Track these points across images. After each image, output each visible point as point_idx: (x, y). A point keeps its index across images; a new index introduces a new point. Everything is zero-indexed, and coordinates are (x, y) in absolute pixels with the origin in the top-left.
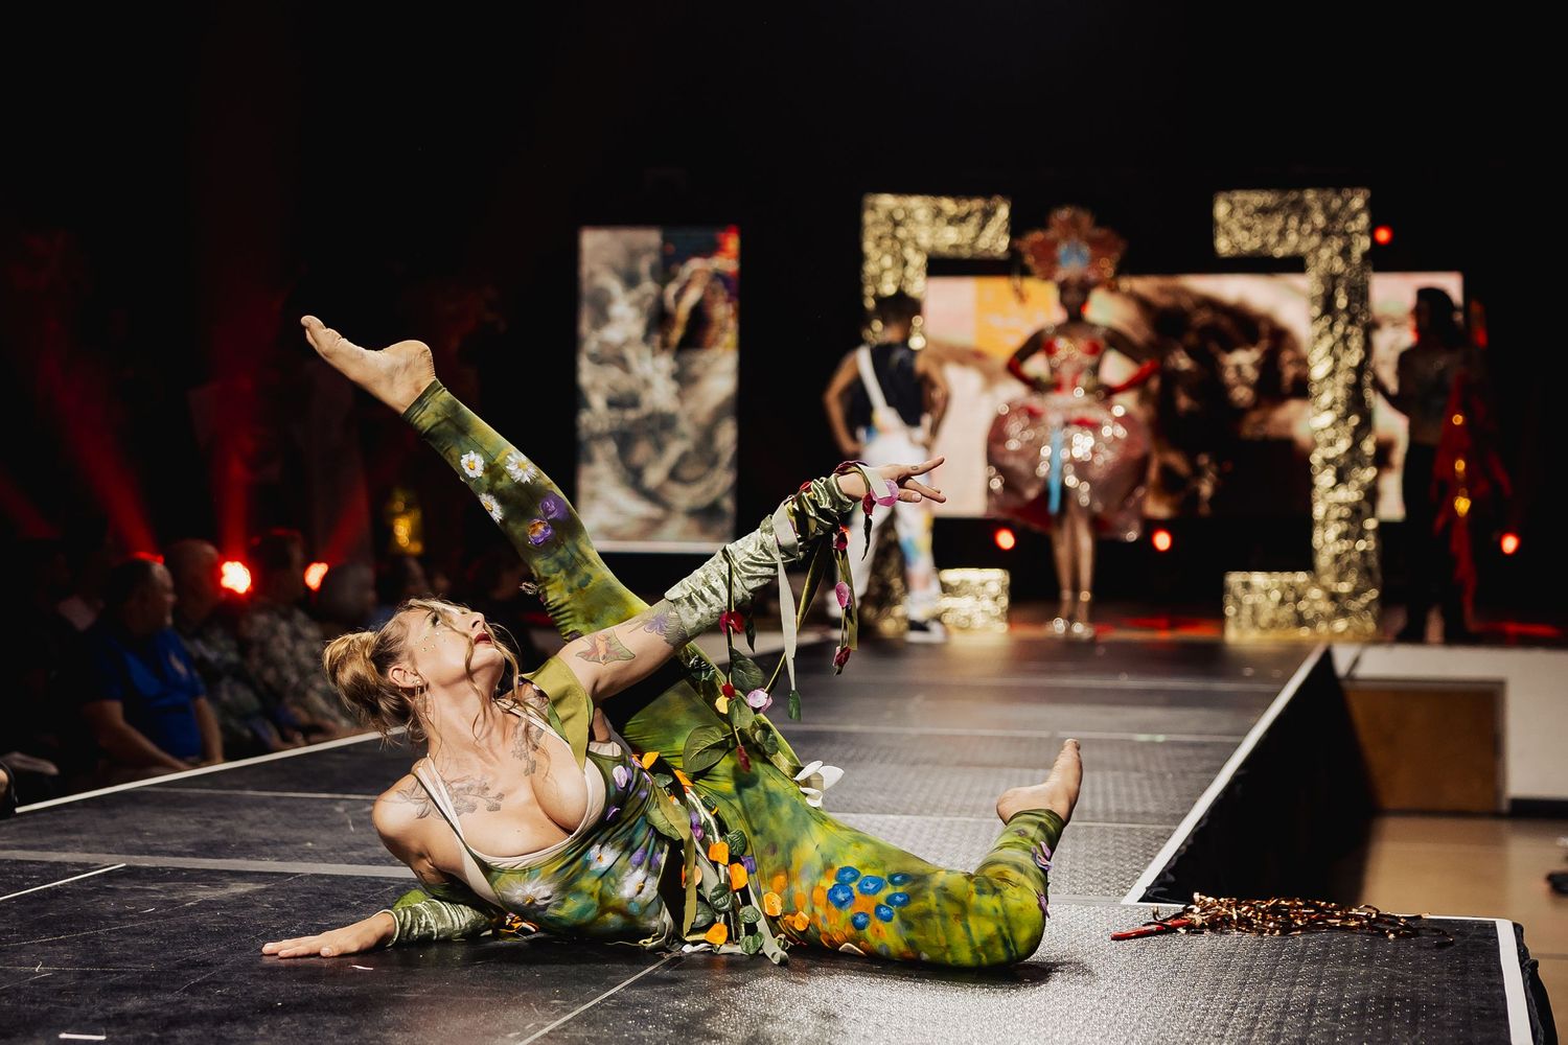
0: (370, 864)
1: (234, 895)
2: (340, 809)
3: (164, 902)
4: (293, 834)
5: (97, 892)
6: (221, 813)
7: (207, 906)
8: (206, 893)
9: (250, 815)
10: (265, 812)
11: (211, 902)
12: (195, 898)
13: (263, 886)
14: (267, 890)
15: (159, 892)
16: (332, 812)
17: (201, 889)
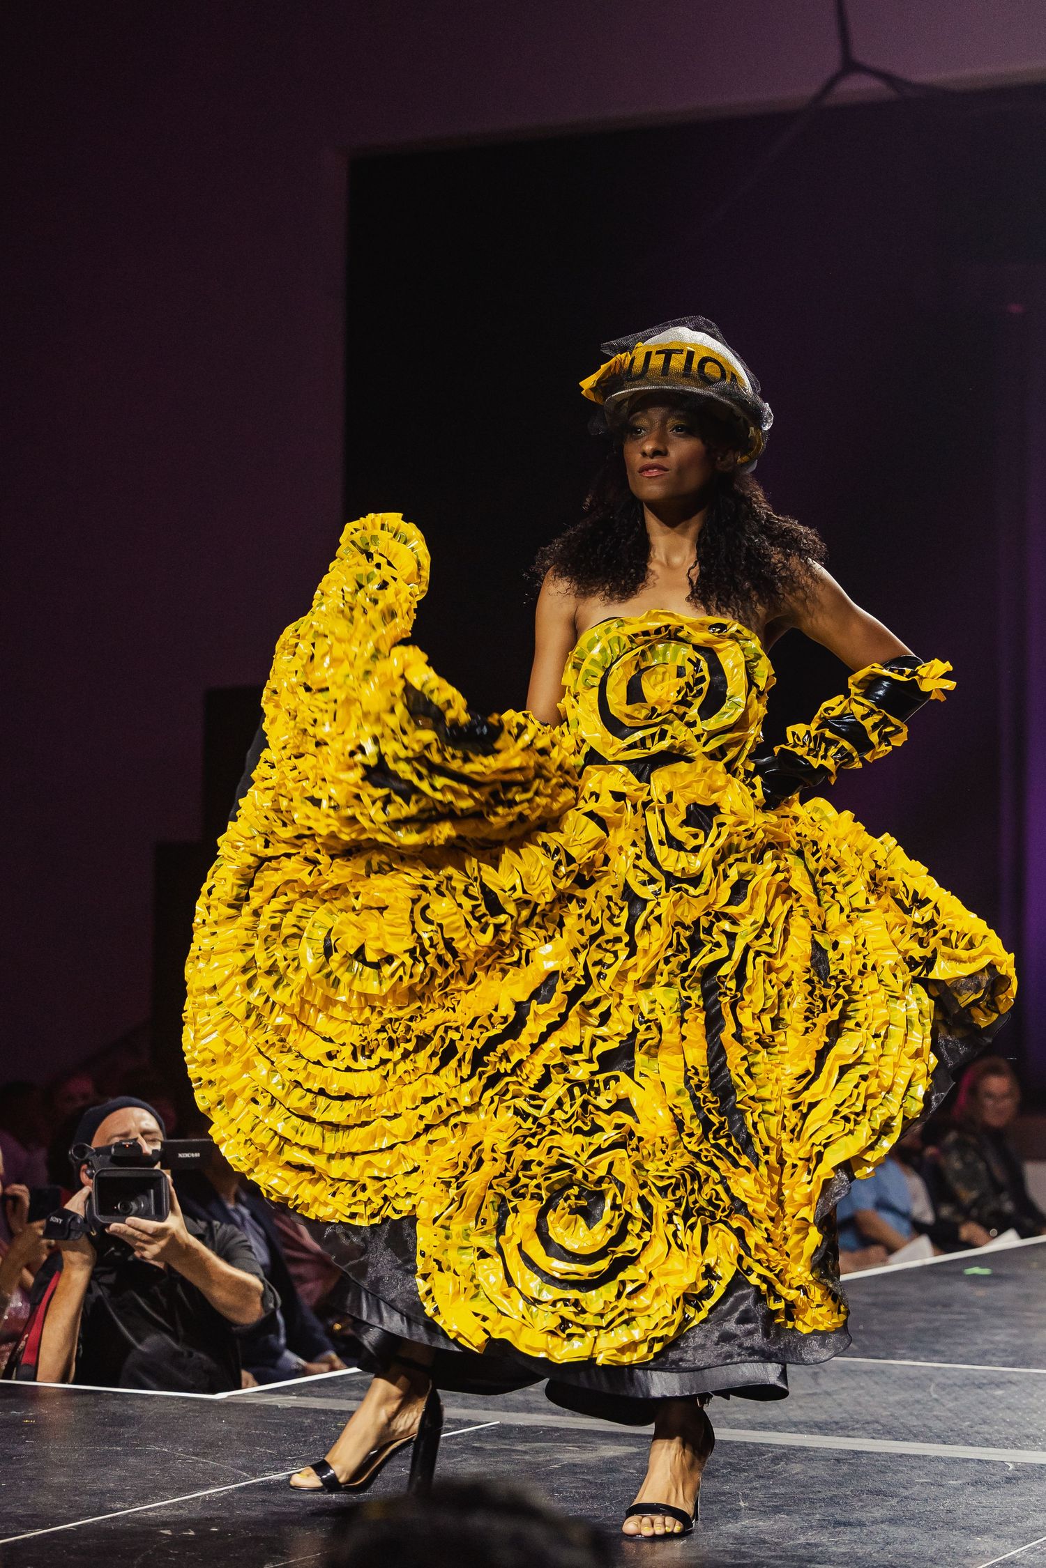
0: (754, 1429)
1: (603, 1459)
3: (530, 1463)
5: (462, 1452)
7: (572, 1469)
8: (574, 1455)
11: (575, 1465)
12: (557, 1461)
13: (635, 1450)
14: (637, 1454)
15: (525, 1453)
17: (572, 1451)
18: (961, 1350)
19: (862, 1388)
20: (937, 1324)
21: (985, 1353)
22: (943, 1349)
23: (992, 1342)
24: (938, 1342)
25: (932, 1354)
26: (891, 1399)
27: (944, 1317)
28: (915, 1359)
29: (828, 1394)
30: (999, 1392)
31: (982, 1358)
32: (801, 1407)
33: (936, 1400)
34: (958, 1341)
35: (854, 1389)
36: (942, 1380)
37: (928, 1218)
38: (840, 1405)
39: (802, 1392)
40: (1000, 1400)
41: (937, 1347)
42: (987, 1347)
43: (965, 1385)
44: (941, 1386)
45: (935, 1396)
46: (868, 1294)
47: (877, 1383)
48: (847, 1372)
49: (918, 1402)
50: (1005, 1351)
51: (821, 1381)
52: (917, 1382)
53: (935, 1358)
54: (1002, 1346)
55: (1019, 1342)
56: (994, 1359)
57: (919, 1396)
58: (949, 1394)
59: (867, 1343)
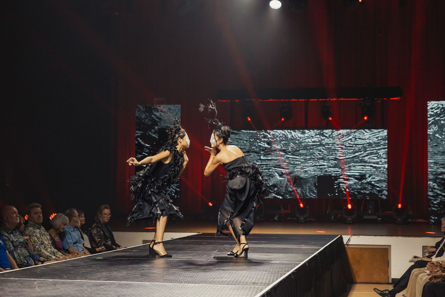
2: (36, 283)
4: (20, 290)
6: (2, 284)
9: (9, 284)
10: (15, 284)
16: (33, 284)
18: (94, 277)
19: (67, 287)
20: (88, 271)
21: (100, 277)
22: (89, 277)
23: (101, 275)
24: (88, 275)
25: (86, 278)
26: (74, 289)
27: (90, 269)
28: (81, 280)
29: (58, 289)
30: (102, 287)
31: (99, 279)
32: (50, 292)
33: (86, 289)
34: (93, 275)
35: (65, 287)
36: (88, 284)
37: (89, 247)
38: (61, 291)
39: (51, 288)
40: (102, 289)
41: (87, 277)
42: (100, 276)
43: (94, 286)
44: (88, 286)
45: (86, 288)
46: (71, 264)
47: (71, 286)
48: (63, 283)
49: (81, 290)
50: (105, 277)
51: (56, 286)
52: (81, 285)
53: (87, 279)
54: (104, 276)
55: (109, 275)
56: (102, 279)
57: (82, 288)
58: (89, 288)
59: (69, 276)
